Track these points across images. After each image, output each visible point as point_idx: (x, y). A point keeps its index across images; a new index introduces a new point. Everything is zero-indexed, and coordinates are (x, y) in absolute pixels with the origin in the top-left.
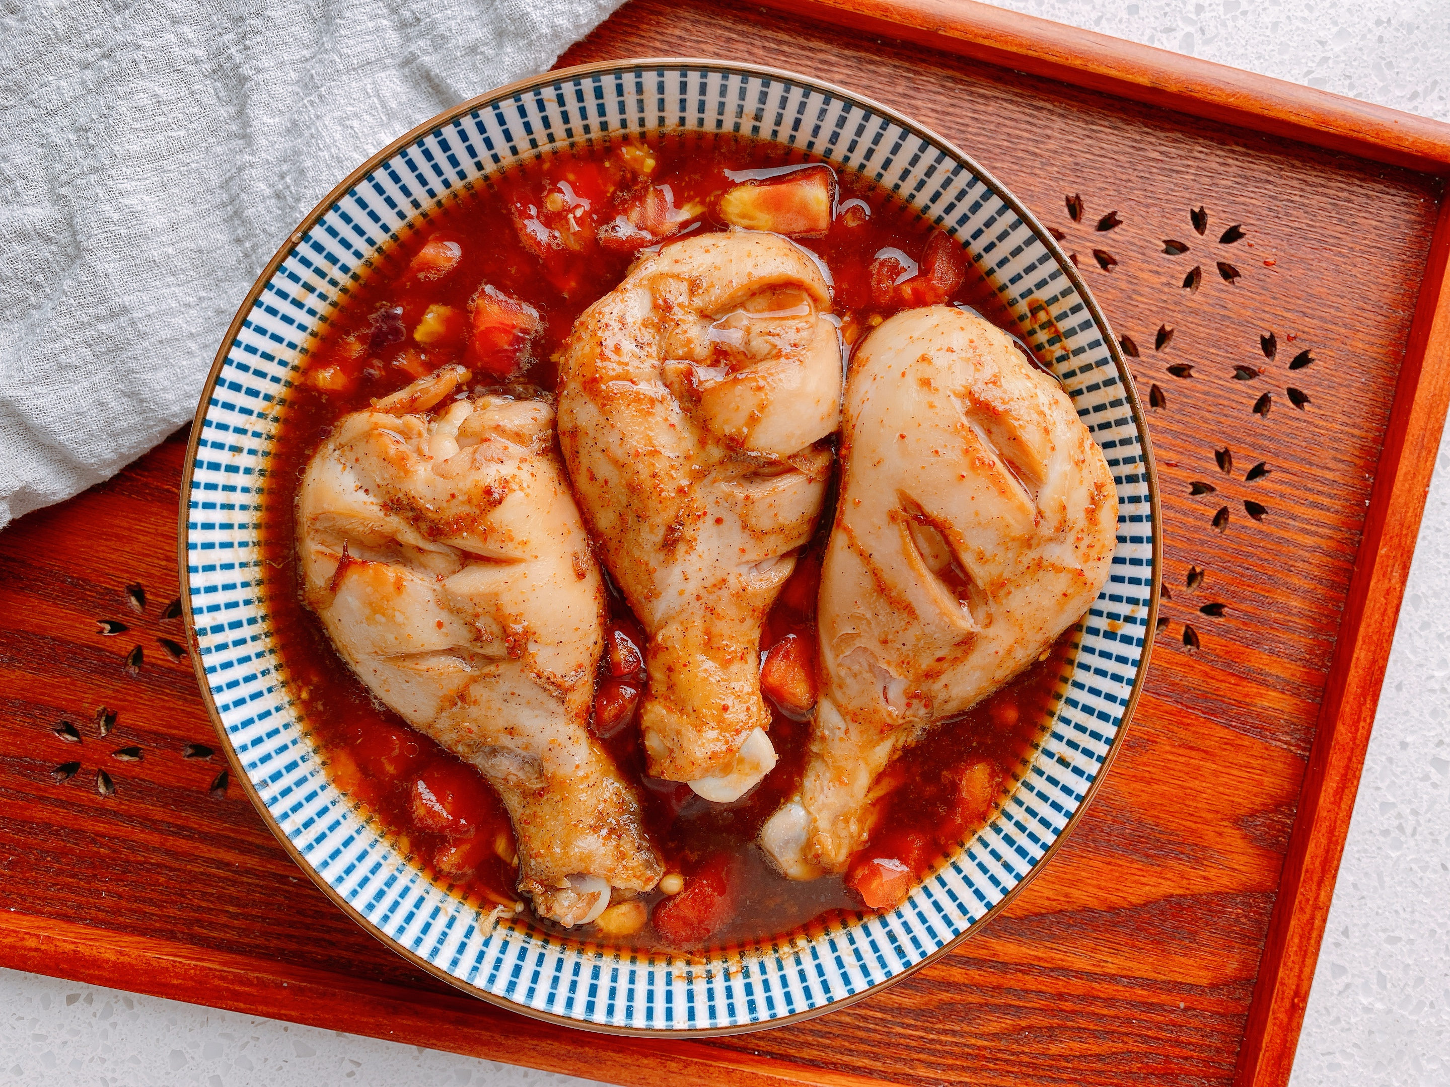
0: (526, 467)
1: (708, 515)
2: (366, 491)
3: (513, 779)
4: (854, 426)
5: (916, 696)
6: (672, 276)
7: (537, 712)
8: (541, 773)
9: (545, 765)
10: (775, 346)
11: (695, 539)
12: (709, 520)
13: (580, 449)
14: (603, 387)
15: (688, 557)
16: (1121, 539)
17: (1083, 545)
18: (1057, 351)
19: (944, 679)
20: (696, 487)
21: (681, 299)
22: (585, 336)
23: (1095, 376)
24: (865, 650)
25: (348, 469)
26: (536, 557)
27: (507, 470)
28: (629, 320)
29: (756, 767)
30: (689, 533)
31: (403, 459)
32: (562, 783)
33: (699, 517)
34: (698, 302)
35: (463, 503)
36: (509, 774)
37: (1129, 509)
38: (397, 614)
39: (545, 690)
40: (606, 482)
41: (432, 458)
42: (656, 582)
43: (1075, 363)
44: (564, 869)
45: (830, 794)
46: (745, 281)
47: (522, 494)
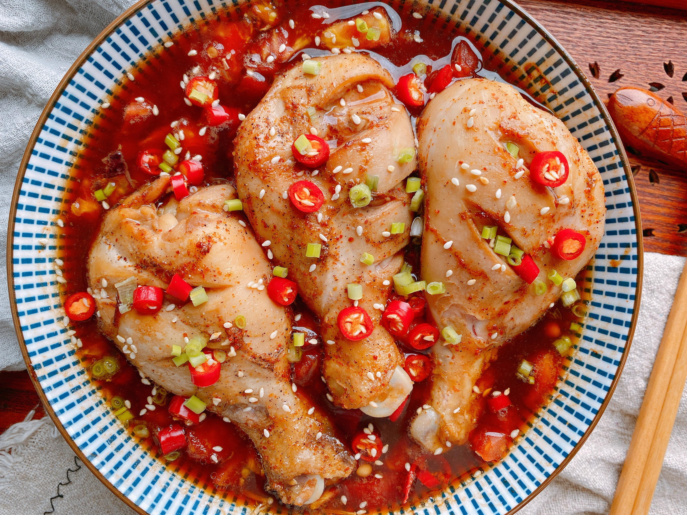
0: (221, 226)
1: (343, 237)
2: (125, 259)
3: (251, 423)
4: (426, 163)
5: (495, 328)
6: (295, 87)
7: (257, 379)
8: (268, 416)
9: (269, 411)
10: (368, 121)
11: (338, 254)
12: (345, 240)
13: (255, 209)
14: (262, 166)
15: (336, 266)
16: (609, 207)
17: (586, 215)
18: (548, 94)
19: (510, 315)
20: (333, 220)
21: (302, 101)
22: (245, 135)
23: (577, 105)
24: (457, 306)
25: (112, 247)
26: (239, 283)
27: (210, 230)
28: (272, 120)
29: (401, 392)
30: (333, 251)
31: (142, 234)
32: (282, 421)
33: (338, 239)
34: (313, 100)
35: (185, 256)
36: (248, 420)
37: (612, 187)
38: (157, 333)
39: (260, 365)
40: (275, 227)
41: (161, 231)
42: (318, 285)
43: (561, 99)
44: (292, 474)
45: (449, 398)
46: (341, 82)
47: (222, 244)
